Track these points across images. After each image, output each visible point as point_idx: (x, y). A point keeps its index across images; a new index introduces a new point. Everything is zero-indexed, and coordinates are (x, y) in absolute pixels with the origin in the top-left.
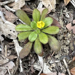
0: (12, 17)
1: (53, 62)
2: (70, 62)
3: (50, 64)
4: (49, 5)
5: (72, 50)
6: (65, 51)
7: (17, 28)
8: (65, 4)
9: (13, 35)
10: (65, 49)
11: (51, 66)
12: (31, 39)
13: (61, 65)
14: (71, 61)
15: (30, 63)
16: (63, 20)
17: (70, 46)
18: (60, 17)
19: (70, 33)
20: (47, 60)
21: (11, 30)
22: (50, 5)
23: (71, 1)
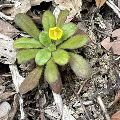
0: (9, 30)
1: (80, 105)
2: (110, 105)
3: (74, 108)
4: (71, 9)
5: (114, 83)
6: (102, 86)
7: (16, 45)
8: (98, 7)
9: (9, 56)
10: (100, 82)
11: (77, 112)
12: (39, 61)
13: (94, 110)
14: (112, 103)
15: (38, 106)
16: (96, 34)
17: (109, 77)
18: (90, 28)
19: (108, 55)
20: (70, 101)
21: (6, 50)
22: (73, 8)
23: (107, 2)
